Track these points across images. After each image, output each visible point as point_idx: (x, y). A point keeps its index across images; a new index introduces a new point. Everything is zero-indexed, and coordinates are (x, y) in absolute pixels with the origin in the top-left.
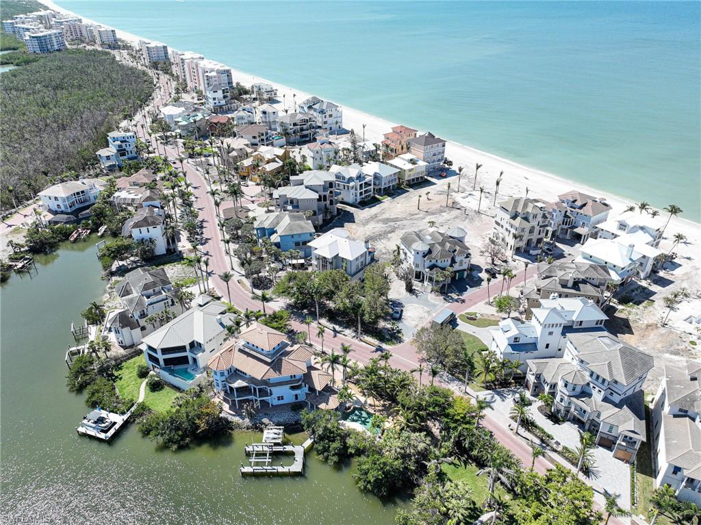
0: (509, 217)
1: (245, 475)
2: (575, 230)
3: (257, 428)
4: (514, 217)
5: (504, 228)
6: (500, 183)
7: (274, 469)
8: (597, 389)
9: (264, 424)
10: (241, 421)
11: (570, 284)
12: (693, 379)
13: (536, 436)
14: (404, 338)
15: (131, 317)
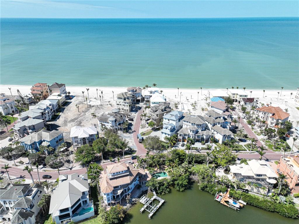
0: (123, 100)
1: (152, 217)
2: (137, 99)
3: (133, 204)
4: (125, 100)
5: (122, 105)
6: (103, 92)
7: (157, 207)
8: (199, 129)
9: (134, 201)
10: (126, 207)
11: (164, 110)
12: (210, 116)
13: (194, 150)
14: (135, 150)
15: (26, 211)
